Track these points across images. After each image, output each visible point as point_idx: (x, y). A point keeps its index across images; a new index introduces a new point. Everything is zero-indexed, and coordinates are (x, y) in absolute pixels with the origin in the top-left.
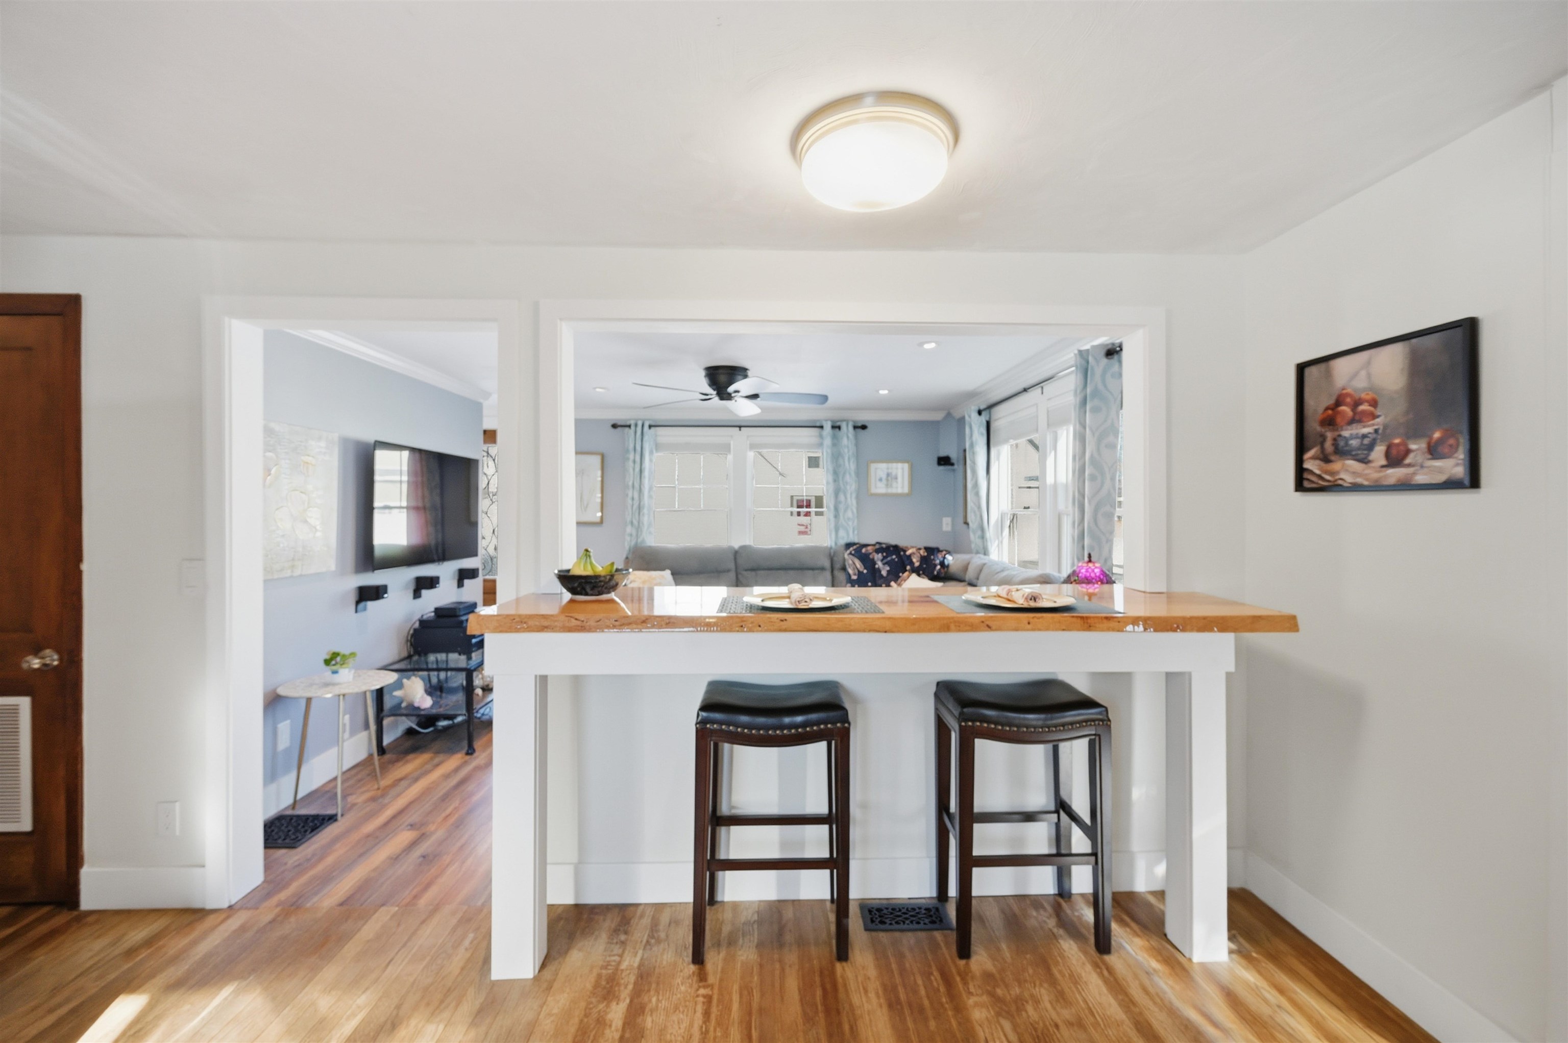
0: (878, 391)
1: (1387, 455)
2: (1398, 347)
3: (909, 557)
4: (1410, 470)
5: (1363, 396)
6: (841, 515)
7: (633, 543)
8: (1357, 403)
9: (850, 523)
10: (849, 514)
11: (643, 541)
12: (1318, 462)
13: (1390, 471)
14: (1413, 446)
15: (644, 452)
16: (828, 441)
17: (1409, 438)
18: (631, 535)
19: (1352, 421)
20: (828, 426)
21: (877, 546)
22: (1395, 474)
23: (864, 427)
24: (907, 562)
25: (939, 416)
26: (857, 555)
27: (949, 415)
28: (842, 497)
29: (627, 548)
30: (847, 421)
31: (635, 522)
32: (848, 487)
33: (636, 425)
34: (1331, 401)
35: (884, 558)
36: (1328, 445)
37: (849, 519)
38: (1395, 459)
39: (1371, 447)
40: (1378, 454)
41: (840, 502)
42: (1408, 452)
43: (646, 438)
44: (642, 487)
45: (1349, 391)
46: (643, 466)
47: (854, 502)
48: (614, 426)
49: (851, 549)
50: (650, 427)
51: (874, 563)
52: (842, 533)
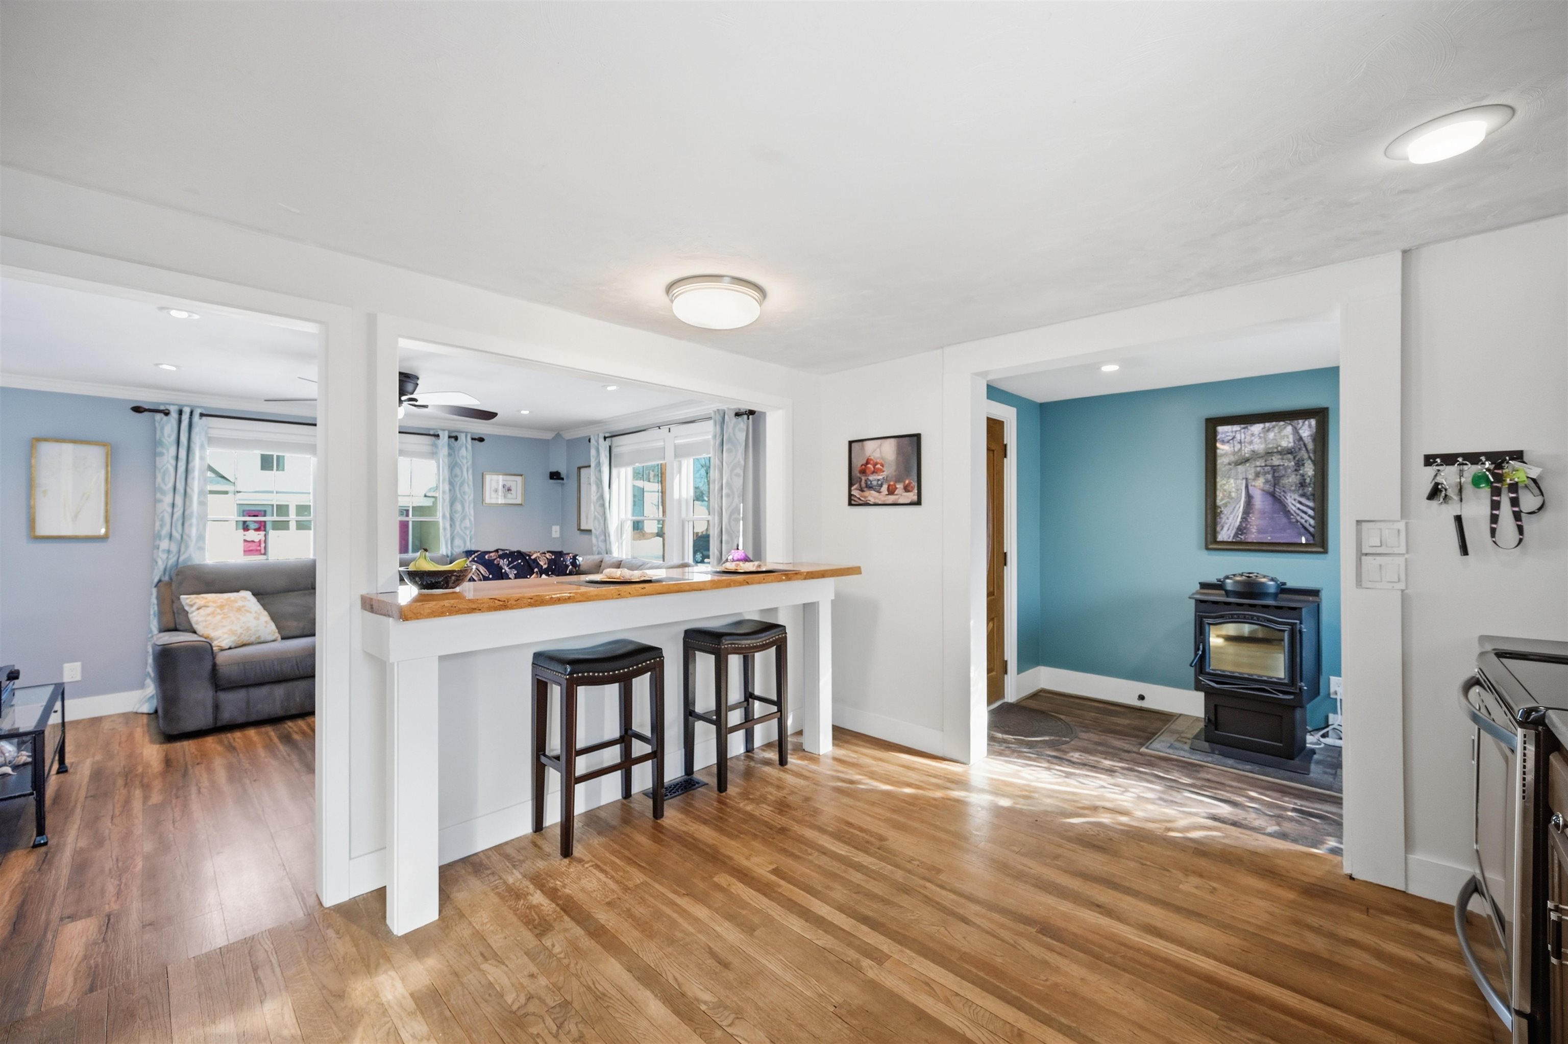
0: (519, 411)
1: (888, 489)
2: (892, 440)
3: (535, 560)
4: (897, 497)
5: (878, 461)
6: (457, 524)
7: (172, 560)
8: (875, 465)
9: (468, 532)
10: (467, 523)
11: (189, 558)
12: (858, 491)
13: (890, 497)
14: (898, 486)
15: (192, 445)
16: (444, 451)
17: (896, 482)
18: (169, 552)
19: (873, 472)
20: (444, 436)
21: (500, 553)
22: (891, 499)
23: (481, 440)
24: (533, 565)
25: (549, 436)
26: (480, 561)
27: (558, 435)
28: (458, 506)
29: (161, 565)
30: (466, 433)
31: (176, 535)
32: (466, 497)
33: (180, 413)
34: (864, 462)
35: (510, 563)
36: (863, 484)
37: (466, 528)
38: (891, 492)
39: (881, 486)
40: (884, 488)
41: (456, 512)
42: (896, 488)
43: (195, 430)
44: (188, 490)
45: (872, 457)
46: (190, 466)
47: (472, 512)
48: (137, 409)
49: (473, 556)
50: (202, 415)
51: (501, 568)
52: (458, 542)
